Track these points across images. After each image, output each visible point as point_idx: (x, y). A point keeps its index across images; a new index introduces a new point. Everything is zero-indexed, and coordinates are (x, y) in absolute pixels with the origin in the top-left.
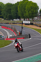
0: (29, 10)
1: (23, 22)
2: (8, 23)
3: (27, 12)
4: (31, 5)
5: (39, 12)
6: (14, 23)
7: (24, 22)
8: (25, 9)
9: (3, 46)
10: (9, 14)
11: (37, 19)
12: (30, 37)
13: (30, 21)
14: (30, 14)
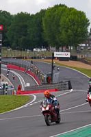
0: (68, 28)
1: (55, 53)
2: (20, 58)
3: (63, 32)
4: (71, 16)
5: (89, 31)
6: (35, 58)
7: (57, 54)
8: (59, 26)
9: (11, 109)
10: (23, 37)
11: (86, 47)
12: (70, 88)
13: (70, 51)
14: (69, 36)
